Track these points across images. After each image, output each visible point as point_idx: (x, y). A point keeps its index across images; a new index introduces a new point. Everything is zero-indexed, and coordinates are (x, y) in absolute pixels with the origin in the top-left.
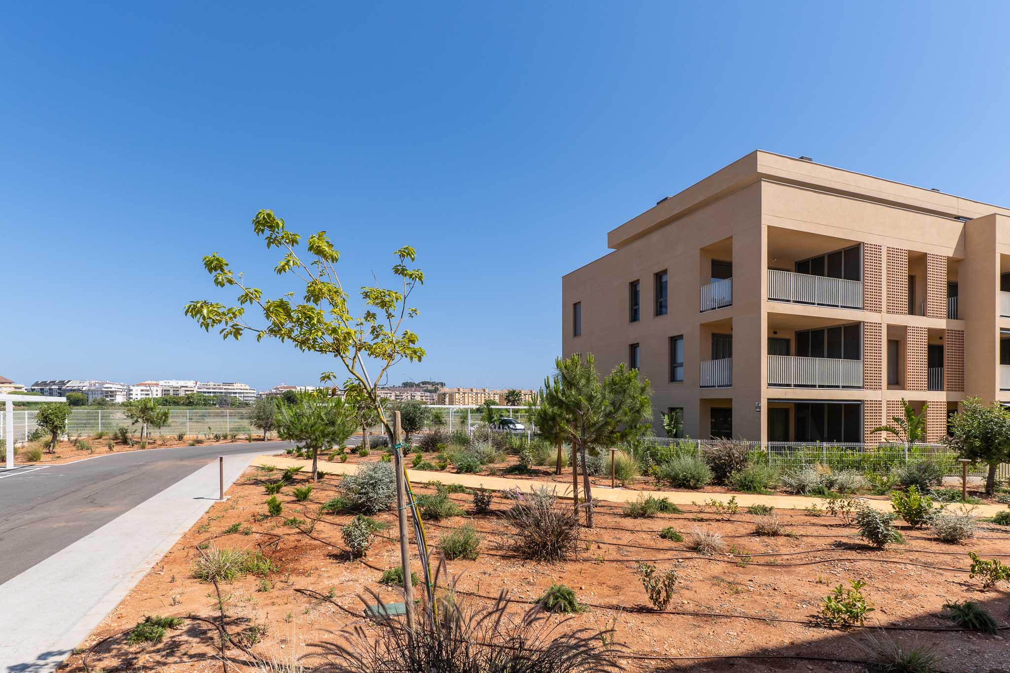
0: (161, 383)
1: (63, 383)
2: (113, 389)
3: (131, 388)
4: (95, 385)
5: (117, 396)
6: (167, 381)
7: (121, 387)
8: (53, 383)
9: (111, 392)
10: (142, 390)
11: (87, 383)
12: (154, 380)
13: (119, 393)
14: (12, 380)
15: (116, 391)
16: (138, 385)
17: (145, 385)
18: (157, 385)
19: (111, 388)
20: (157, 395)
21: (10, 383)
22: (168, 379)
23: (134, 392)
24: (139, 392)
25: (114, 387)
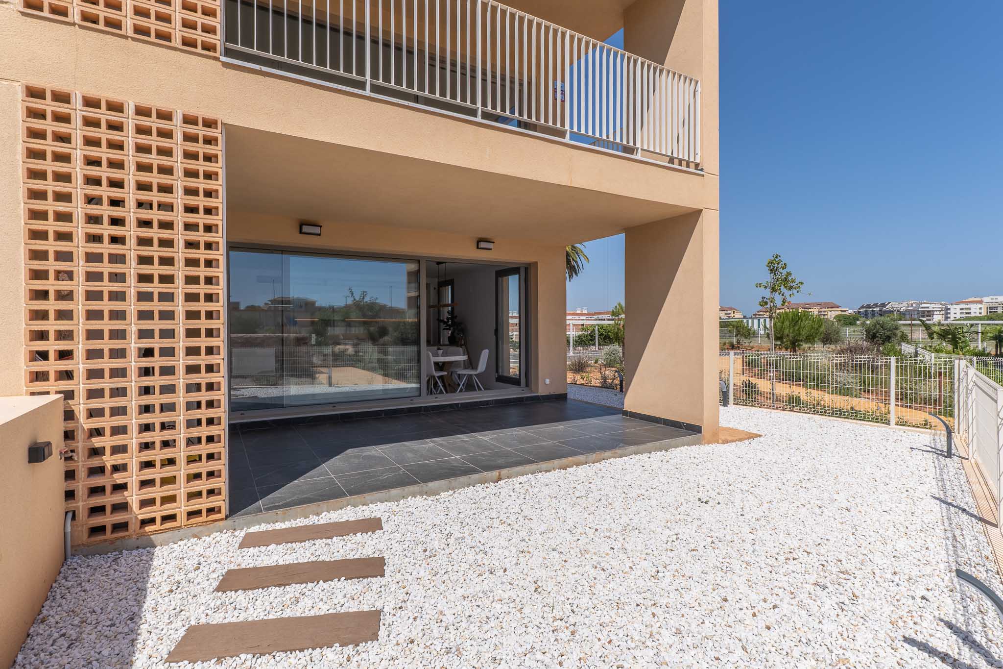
0: (986, 299)
1: (883, 305)
2: (931, 309)
3: (949, 306)
4: (912, 305)
5: (934, 316)
6: (994, 297)
7: (940, 306)
8: (876, 305)
9: (928, 311)
10: (962, 309)
11: (905, 304)
12: (978, 297)
13: (938, 313)
14: (838, 304)
15: (933, 311)
16: (957, 303)
17: (967, 303)
18: (981, 302)
19: (928, 307)
20: (980, 313)
21: (838, 307)
22: (995, 295)
23: (952, 311)
24: (958, 311)
25: (931, 307)
